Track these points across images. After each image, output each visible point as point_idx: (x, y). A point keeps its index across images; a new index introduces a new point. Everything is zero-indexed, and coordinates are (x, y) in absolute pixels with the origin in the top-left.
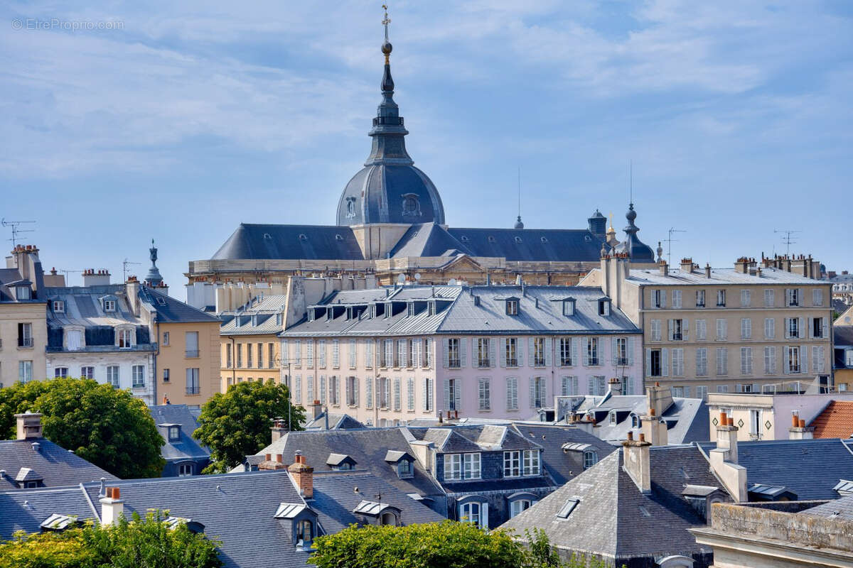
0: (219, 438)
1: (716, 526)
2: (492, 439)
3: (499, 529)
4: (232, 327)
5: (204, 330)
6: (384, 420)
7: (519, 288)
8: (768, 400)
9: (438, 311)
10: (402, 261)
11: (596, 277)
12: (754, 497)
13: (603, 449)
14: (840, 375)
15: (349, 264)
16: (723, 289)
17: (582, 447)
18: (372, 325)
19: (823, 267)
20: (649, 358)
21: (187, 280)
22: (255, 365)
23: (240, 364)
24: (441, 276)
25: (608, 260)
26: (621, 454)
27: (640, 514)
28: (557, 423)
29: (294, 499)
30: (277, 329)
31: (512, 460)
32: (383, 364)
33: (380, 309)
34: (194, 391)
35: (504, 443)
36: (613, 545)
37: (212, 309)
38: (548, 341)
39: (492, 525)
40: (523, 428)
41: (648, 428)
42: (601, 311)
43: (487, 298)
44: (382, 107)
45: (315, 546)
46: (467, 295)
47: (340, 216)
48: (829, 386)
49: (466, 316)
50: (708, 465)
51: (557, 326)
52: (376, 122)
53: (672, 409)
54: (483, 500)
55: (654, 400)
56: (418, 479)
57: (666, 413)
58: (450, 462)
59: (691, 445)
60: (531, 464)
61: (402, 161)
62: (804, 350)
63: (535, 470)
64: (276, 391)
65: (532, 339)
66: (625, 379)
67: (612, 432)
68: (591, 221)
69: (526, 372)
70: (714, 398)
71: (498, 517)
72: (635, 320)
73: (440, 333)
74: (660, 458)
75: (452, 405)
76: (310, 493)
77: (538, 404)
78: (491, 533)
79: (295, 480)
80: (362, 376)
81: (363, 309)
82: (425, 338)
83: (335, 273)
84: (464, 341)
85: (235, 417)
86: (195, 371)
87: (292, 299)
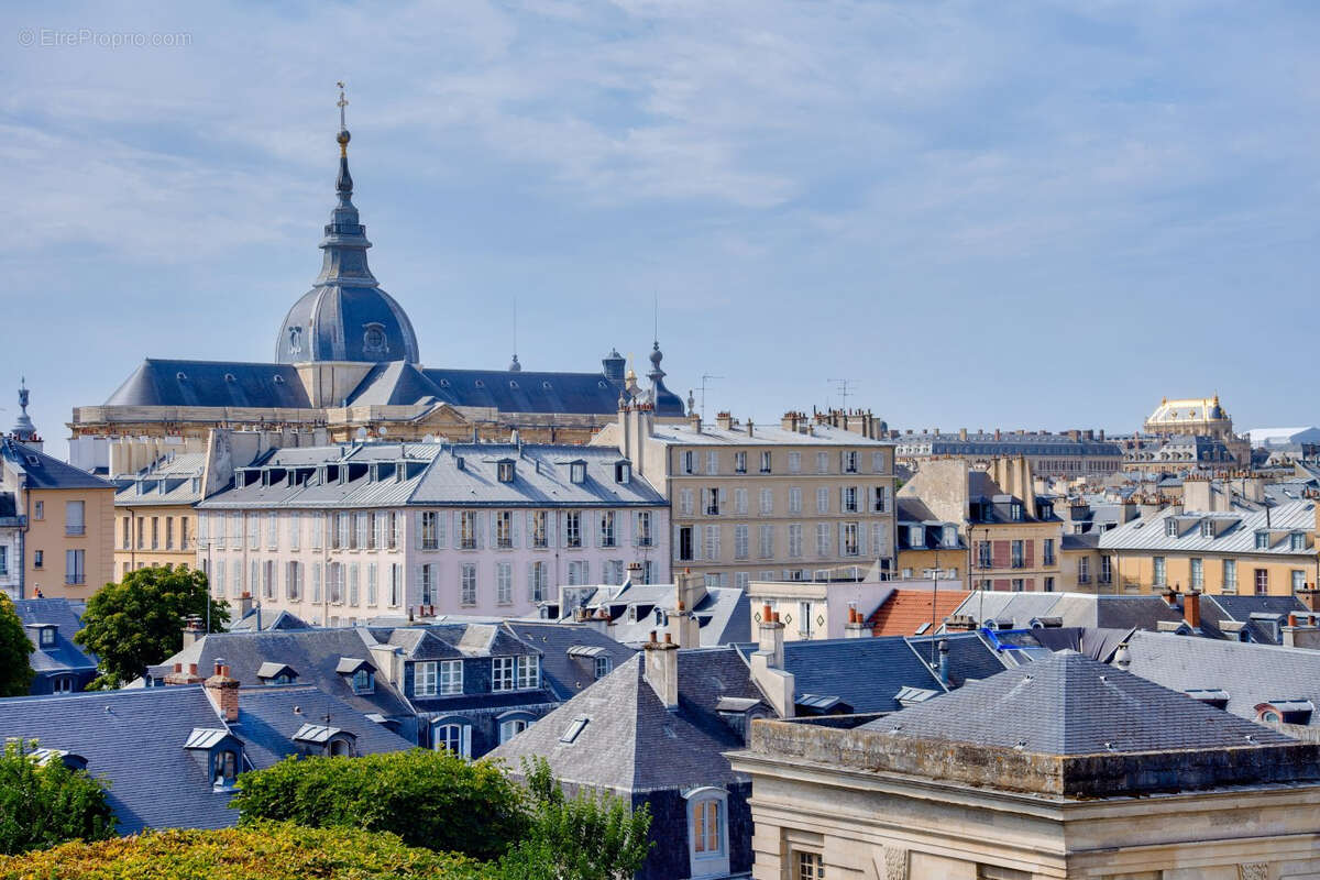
0: (111, 642)
1: (756, 749)
2: (478, 643)
3: (485, 758)
4: (131, 496)
5: (92, 499)
6: (335, 618)
7: (515, 447)
8: (819, 590)
9: (410, 476)
10: (362, 410)
11: (612, 433)
12: (802, 711)
13: (620, 653)
14: (904, 557)
15: (291, 414)
16: (768, 450)
17: (593, 651)
18: (321, 493)
19: (885, 425)
20: (677, 537)
21: (70, 433)
22: (162, 546)
23: (141, 545)
24: (412, 430)
25: (628, 412)
26: (642, 659)
27: (663, 735)
28: (562, 620)
29: (213, 723)
30: (192, 498)
31: (503, 669)
32: (336, 545)
33: (333, 473)
34: (76, 579)
35: (494, 647)
36: (630, 776)
37: (105, 470)
38: (551, 515)
39: (476, 755)
40: (518, 628)
41: (675, 627)
42: (619, 478)
43: (473, 459)
44: (338, 212)
45: (239, 785)
46: (447, 455)
47: (281, 351)
48: (891, 571)
49: (445, 482)
50: (747, 672)
51: (563, 496)
52: (328, 230)
53: (706, 601)
54: (464, 721)
55: (683, 591)
56: (380, 695)
57: (698, 607)
58: (423, 672)
59: (727, 647)
60: (528, 674)
61: (363, 282)
62: (862, 525)
63: (533, 682)
64: (189, 580)
65: (532, 513)
66: (648, 564)
67: (630, 632)
68: (607, 363)
69: (523, 556)
70: (756, 588)
71: (485, 742)
72: (661, 488)
73: (411, 505)
74: (691, 666)
75: (427, 599)
76: (234, 715)
77: (538, 596)
78: (474, 764)
79: (214, 698)
80: (308, 560)
81: (310, 472)
82: (392, 510)
83: (273, 424)
84: (442, 514)
85: (132, 614)
86: (78, 555)
87: (215, 459)
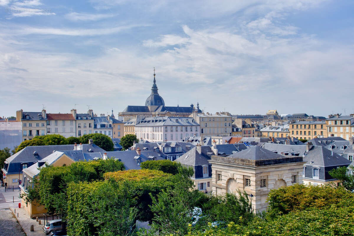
0: (124, 144)
1: (212, 160)
2: (173, 145)
3: (174, 161)
4: (126, 124)
5: (121, 125)
6: (153, 141)
7: (178, 117)
8: (221, 137)
9: (163, 122)
10: (157, 112)
11: (192, 115)
12: (219, 154)
13: (193, 146)
14: (233, 133)
15: (147, 113)
16: (214, 118)
17: (189, 146)
18: (151, 124)
19: (230, 114)
20: (201, 130)
21: (118, 116)
22: (130, 131)
23: (127, 131)
24: (164, 115)
25: (194, 112)
26: (196, 147)
27: (199, 158)
28: (185, 142)
29: (137, 155)
30: (134, 125)
31: (177, 148)
32: (153, 131)
33: (153, 121)
34: (119, 136)
35: (175, 146)
36: (195, 164)
37: (123, 121)
38: (183, 127)
39: (173, 160)
40: (179, 143)
41: (201, 143)
42: (193, 122)
43: (172, 119)
44: (154, 85)
45: (141, 164)
46: (169, 119)
47: (146, 104)
48: (231, 135)
49: (168, 122)
50: (211, 149)
51: (185, 124)
52: (152, 87)
53: (205, 139)
54: (171, 156)
55: (202, 138)
56: (160, 152)
57: (204, 140)
58: (166, 149)
59: (208, 146)
60: (180, 149)
61: (157, 95)
62: (227, 128)
63: (181, 150)
64: (134, 136)
65: (180, 127)
66: (197, 134)
67: (195, 143)
68: (191, 105)
69: (179, 133)
70: (212, 137)
71: (174, 159)
72: (199, 123)
73: (164, 126)
74: (203, 148)
75: (166, 139)
76: (140, 154)
77: (181, 138)
78: (173, 162)
79: (137, 152)
80: (150, 133)
81: (150, 121)
82: (161, 126)
83: (145, 114)
84: (168, 127)
85: (126, 141)
86: (119, 132)
87: (137, 119)
